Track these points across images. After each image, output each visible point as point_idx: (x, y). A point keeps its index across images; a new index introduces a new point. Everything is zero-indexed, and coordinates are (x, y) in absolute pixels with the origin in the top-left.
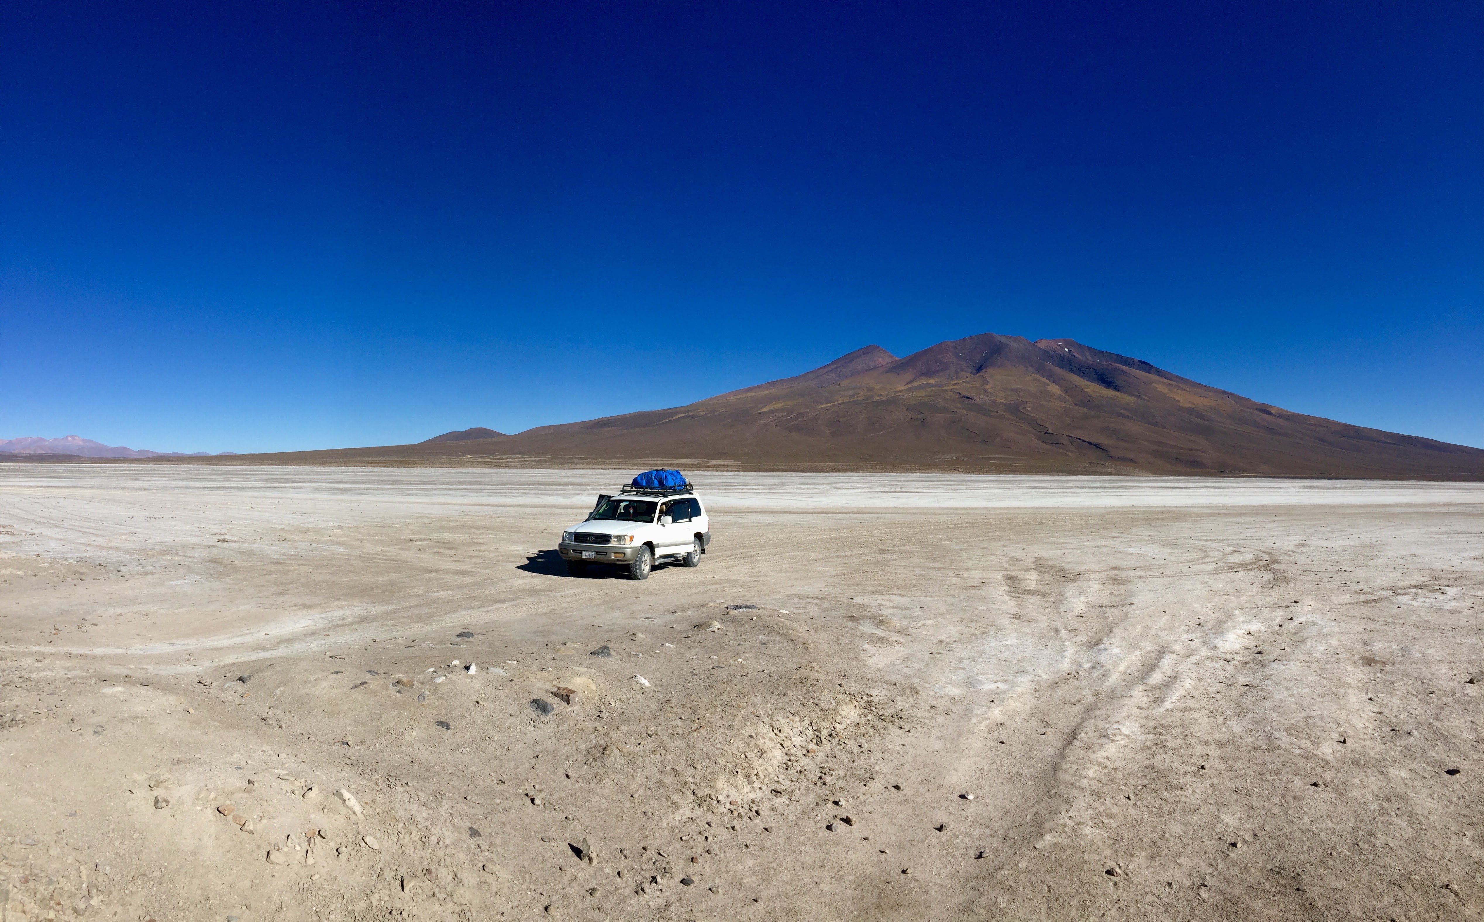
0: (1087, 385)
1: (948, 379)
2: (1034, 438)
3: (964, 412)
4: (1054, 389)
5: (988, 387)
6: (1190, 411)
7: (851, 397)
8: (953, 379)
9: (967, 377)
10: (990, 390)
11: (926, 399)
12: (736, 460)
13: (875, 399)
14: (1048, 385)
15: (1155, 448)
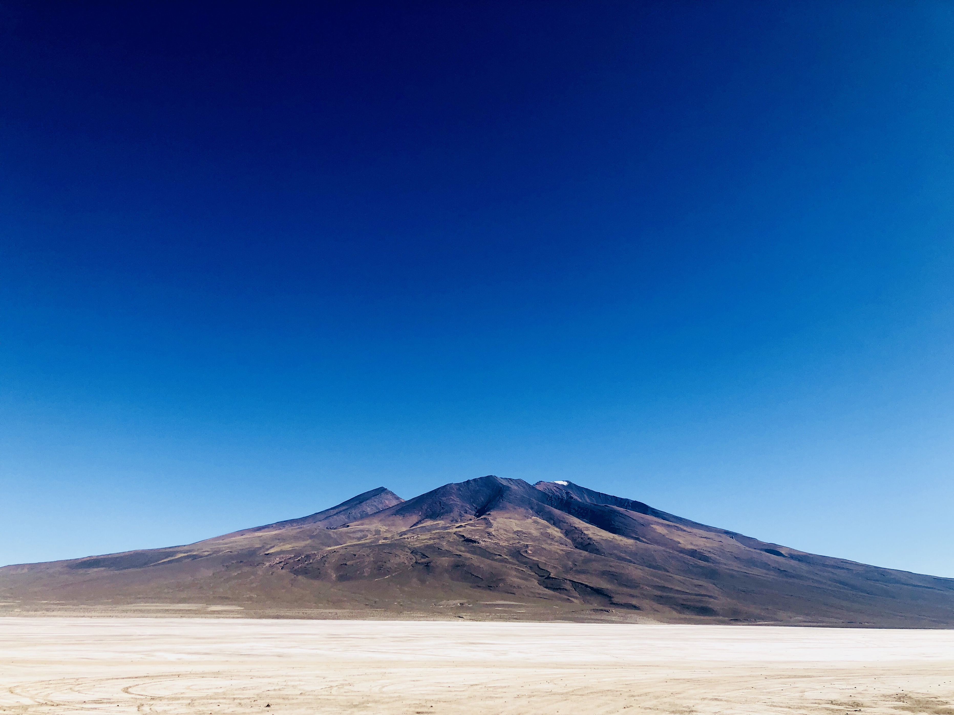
0: (587, 528)
1: (452, 521)
2: (536, 582)
3: (469, 555)
4: (555, 532)
5: (491, 530)
6: (693, 553)
7: (359, 539)
8: (457, 522)
9: (471, 520)
10: (493, 533)
11: (432, 542)
12: (240, 606)
13: (380, 542)
14: (549, 527)
15: (659, 593)
